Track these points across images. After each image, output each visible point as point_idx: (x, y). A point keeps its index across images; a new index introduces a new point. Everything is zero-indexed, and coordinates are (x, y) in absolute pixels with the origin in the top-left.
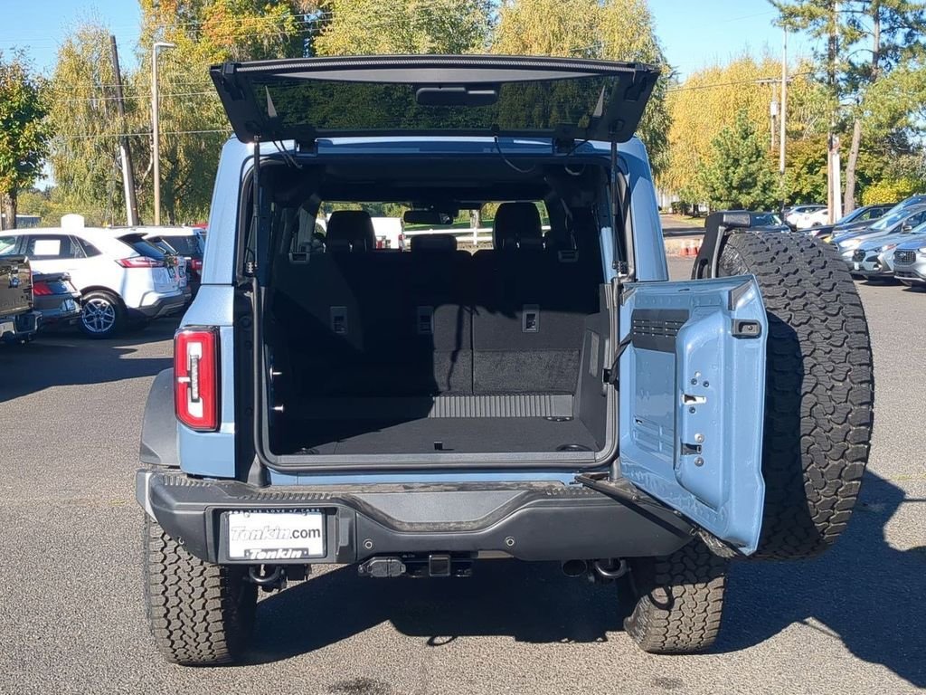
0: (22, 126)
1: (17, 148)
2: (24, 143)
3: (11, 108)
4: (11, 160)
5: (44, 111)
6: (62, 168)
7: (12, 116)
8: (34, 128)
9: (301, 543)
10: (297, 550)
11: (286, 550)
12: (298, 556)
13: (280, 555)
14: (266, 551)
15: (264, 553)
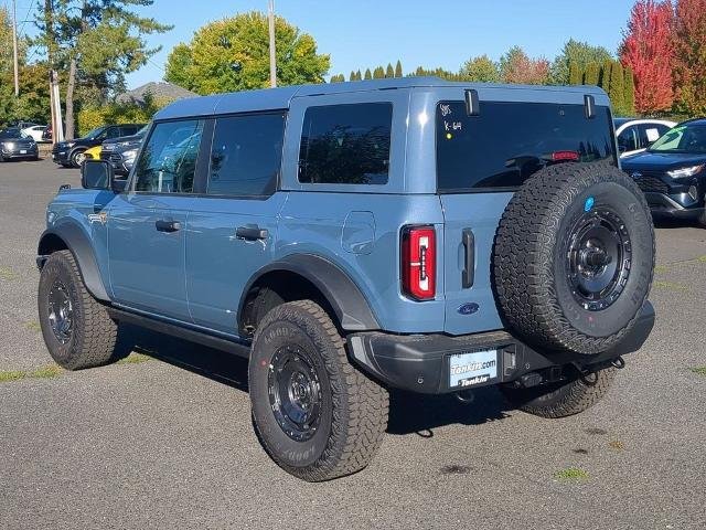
9: (486, 371)
10: (484, 376)
11: (479, 377)
12: (485, 379)
13: (477, 381)
14: (469, 379)
15: (468, 383)
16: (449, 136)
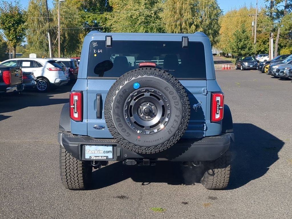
1: (16, 33)
2: (18, 31)
3: (14, 20)
5: (24, 21)
6: (30, 39)
7: (15, 22)
8: (22, 26)
9: (106, 155)
10: (105, 157)
11: (102, 157)
12: (105, 158)
13: (100, 158)
14: (96, 157)
15: (95, 158)
16: (95, 55)
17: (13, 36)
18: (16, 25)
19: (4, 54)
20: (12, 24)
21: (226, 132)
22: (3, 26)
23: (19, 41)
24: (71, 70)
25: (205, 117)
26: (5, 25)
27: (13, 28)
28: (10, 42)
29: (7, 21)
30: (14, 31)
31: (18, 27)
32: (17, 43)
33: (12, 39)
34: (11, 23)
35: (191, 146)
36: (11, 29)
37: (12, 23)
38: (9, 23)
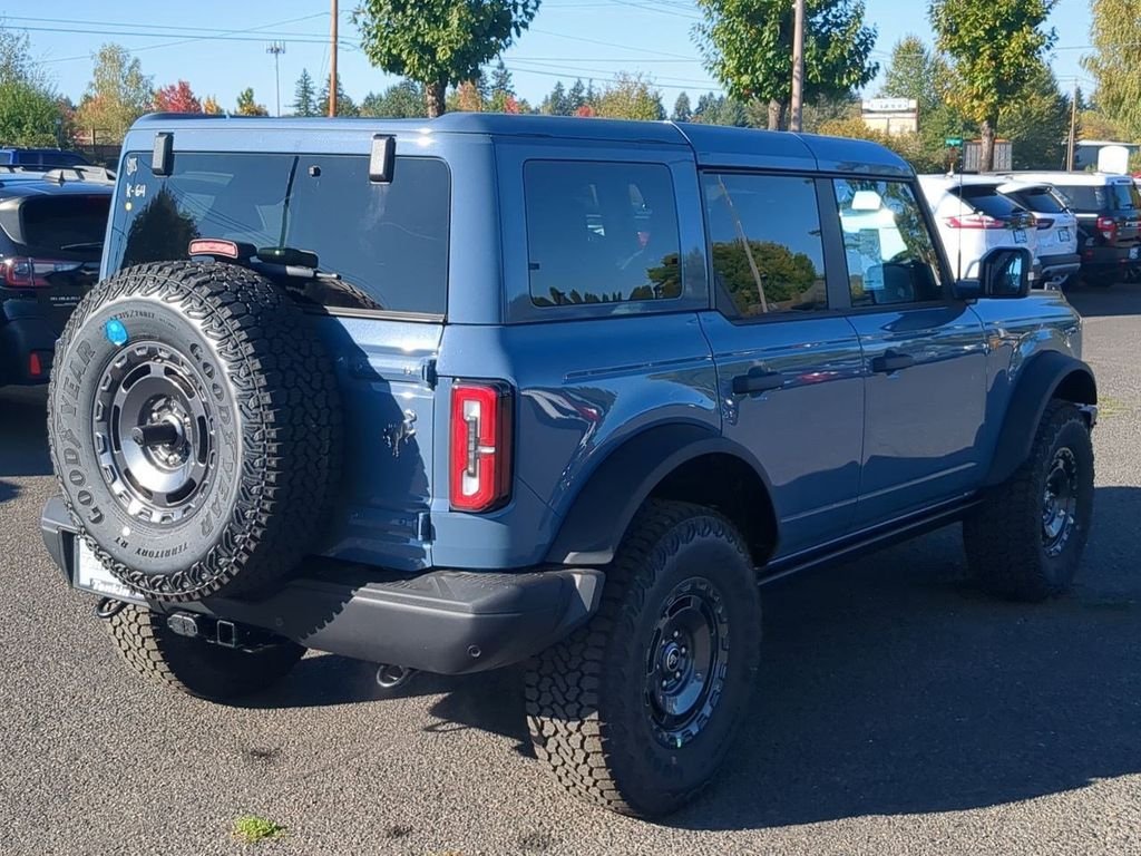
0: (1008, 37)
1: (1000, 65)
2: (1009, 58)
3: (997, 15)
4: (990, 81)
5: (1038, 15)
7: (998, 24)
8: (1025, 38)
16: (128, 207)
17: (988, 77)
18: (1004, 33)
19: (1055, 146)
20: (984, 29)
21: (567, 561)
22: (950, 40)
23: (1009, 100)
24: (1100, 226)
25: (430, 484)
26: (960, 37)
27: (987, 46)
28: (976, 103)
29: (966, 20)
30: (992, 58)
31: (1010, 43)
32: (1002, 107)
33: (984, 91)
34: (981, 25)
35: (352, 597)
36: (981, 50)
37: (987, 27)
38: (976, 29)
